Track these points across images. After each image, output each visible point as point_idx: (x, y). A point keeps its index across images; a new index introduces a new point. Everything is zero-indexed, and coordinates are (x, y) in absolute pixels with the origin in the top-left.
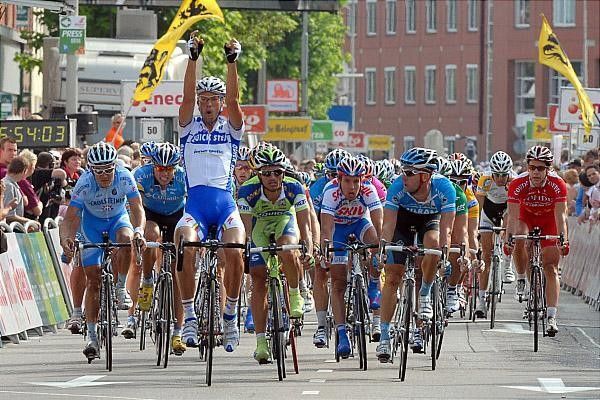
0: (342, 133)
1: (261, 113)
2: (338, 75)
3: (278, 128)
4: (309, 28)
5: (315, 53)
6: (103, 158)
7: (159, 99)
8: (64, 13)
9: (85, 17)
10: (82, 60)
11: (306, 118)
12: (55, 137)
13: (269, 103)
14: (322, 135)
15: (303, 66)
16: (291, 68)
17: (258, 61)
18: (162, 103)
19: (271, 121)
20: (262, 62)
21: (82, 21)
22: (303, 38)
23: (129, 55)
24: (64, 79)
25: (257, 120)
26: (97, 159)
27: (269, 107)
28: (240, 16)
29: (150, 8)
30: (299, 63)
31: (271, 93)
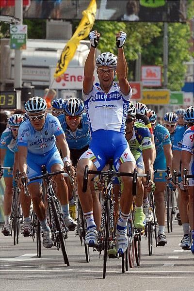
0: (189, 100)
1: (138, 87)
2: (187, 63)
3: (148, 97)
4: (169, 33)
5: (172, 49)
6: (35, 108)
7: (73, 78)
8: (13, 23)
9: (26, 26)
10: (25, 53)
11: (167, 90)
12: (7, 102)
13: (143, 81)
14: (176, 101)
15: (164, 57)
16: (157, 59)
17: (136, 54)
18: (75, 80)
19: (144, 92)
20: (138, 55)
21: (24, 29)
22: (164, 40)
23: (54, 50)
24: (13, 66)
25: (136, 92)
26: (32, 109)
27: (143, 83)
28: (125, 25)
29: (67, 20)
30: (162, 56)
31: (144, 74)
